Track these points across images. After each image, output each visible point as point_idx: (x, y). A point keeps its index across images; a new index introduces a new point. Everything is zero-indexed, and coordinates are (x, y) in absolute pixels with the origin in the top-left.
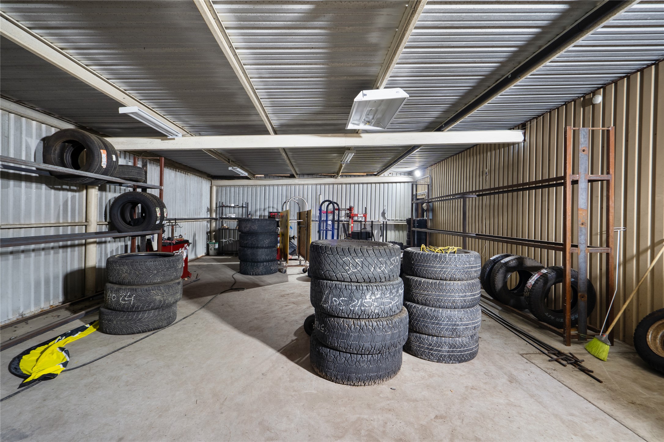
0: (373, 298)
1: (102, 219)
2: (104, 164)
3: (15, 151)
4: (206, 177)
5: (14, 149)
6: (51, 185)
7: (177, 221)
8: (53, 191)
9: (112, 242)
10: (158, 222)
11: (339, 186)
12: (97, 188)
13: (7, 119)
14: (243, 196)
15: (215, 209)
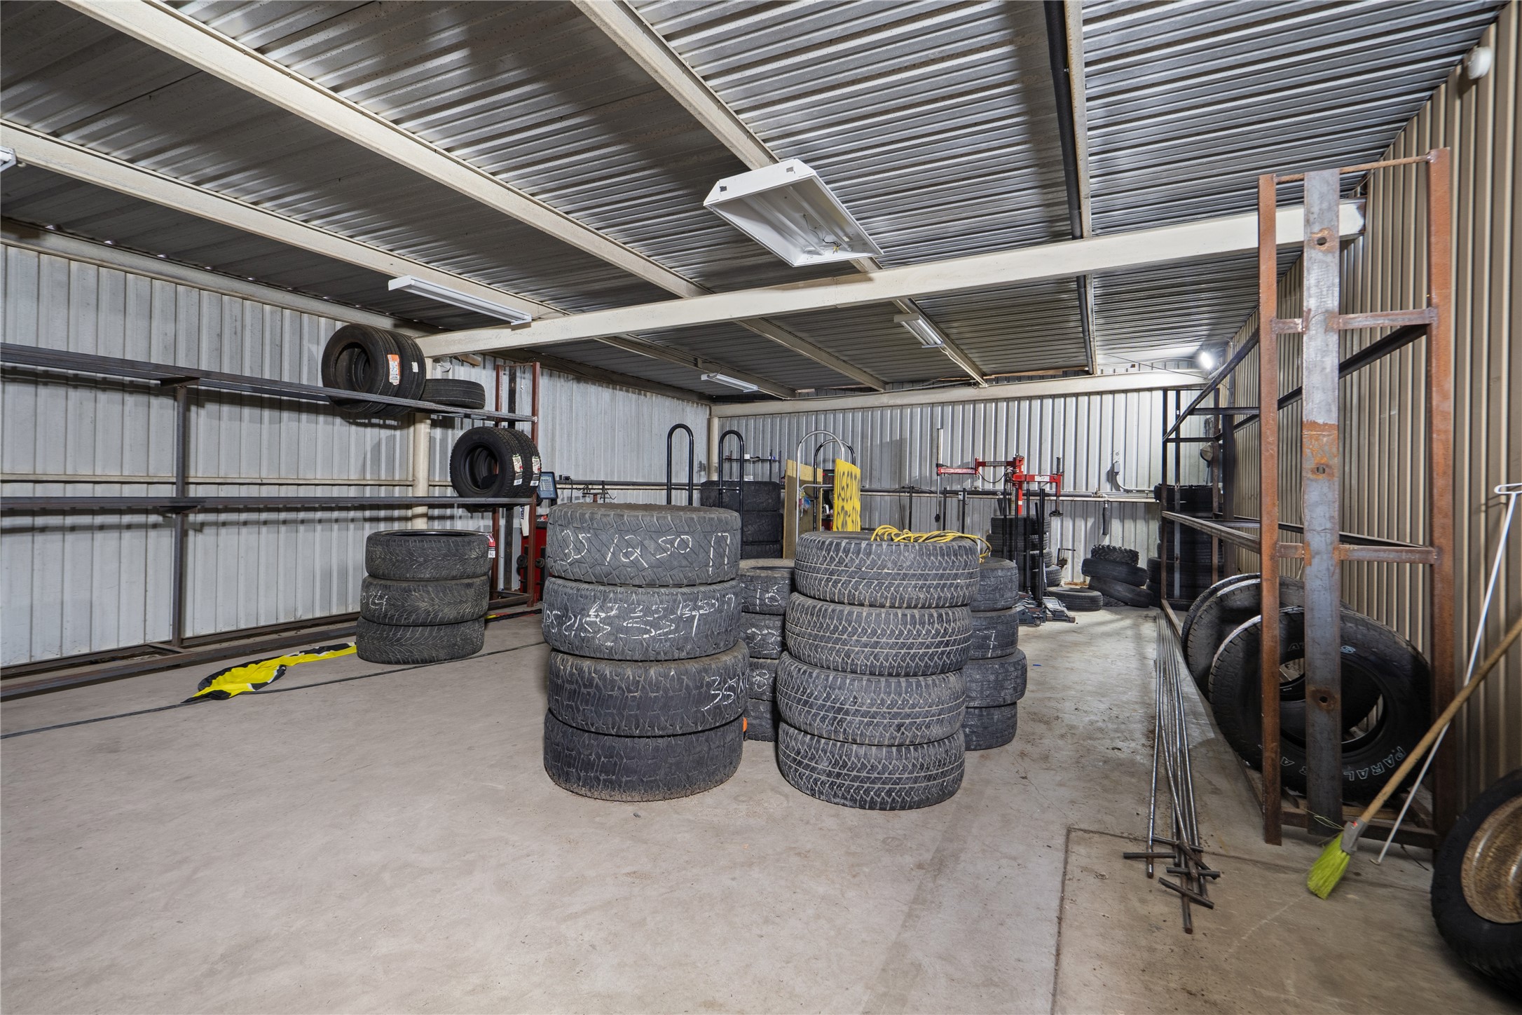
0: (603, 615)
1: (446, 477)
2: (394, 377)
3: (290, 366)
4: (695, 399)
5: (290, 364)
6: (350, 418)
7: (606, 487)
8: (353, 428)
9: (467, 517)
10: (518, 482)
11: (988, 405)
12: (429, 422)
13: (279, 318)
14: (772, 438)
15: (717, 465)
